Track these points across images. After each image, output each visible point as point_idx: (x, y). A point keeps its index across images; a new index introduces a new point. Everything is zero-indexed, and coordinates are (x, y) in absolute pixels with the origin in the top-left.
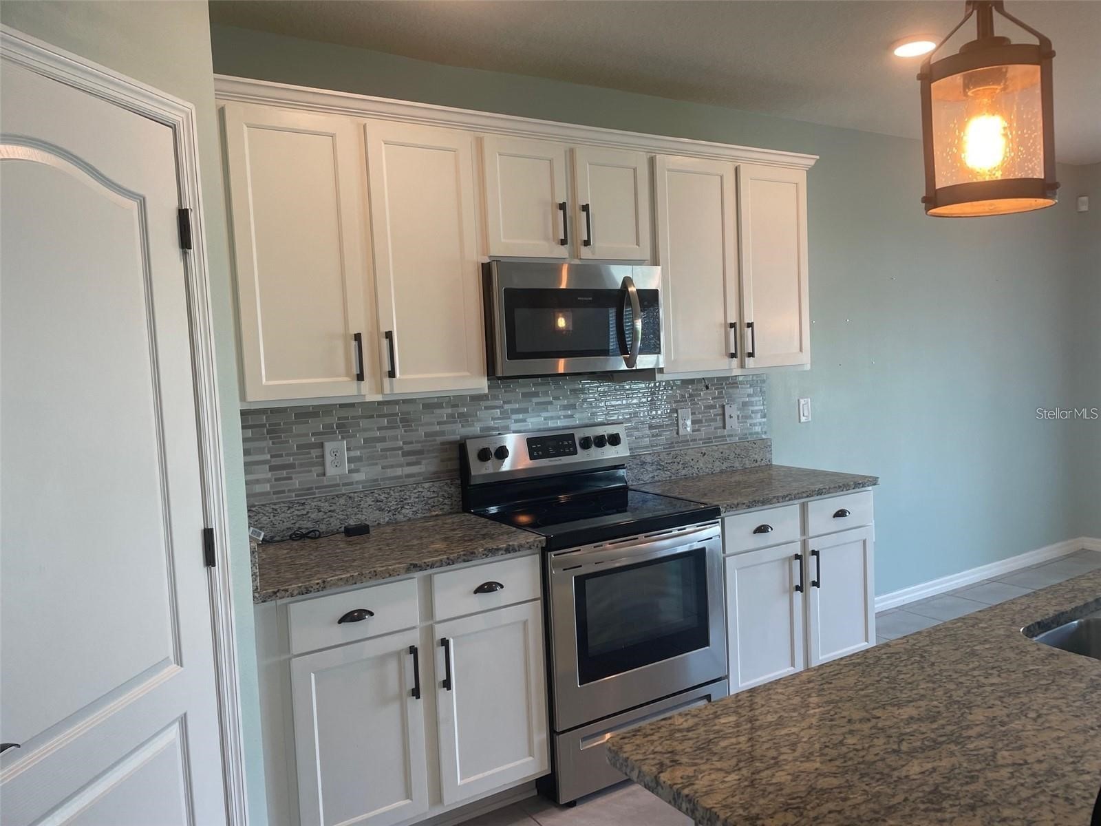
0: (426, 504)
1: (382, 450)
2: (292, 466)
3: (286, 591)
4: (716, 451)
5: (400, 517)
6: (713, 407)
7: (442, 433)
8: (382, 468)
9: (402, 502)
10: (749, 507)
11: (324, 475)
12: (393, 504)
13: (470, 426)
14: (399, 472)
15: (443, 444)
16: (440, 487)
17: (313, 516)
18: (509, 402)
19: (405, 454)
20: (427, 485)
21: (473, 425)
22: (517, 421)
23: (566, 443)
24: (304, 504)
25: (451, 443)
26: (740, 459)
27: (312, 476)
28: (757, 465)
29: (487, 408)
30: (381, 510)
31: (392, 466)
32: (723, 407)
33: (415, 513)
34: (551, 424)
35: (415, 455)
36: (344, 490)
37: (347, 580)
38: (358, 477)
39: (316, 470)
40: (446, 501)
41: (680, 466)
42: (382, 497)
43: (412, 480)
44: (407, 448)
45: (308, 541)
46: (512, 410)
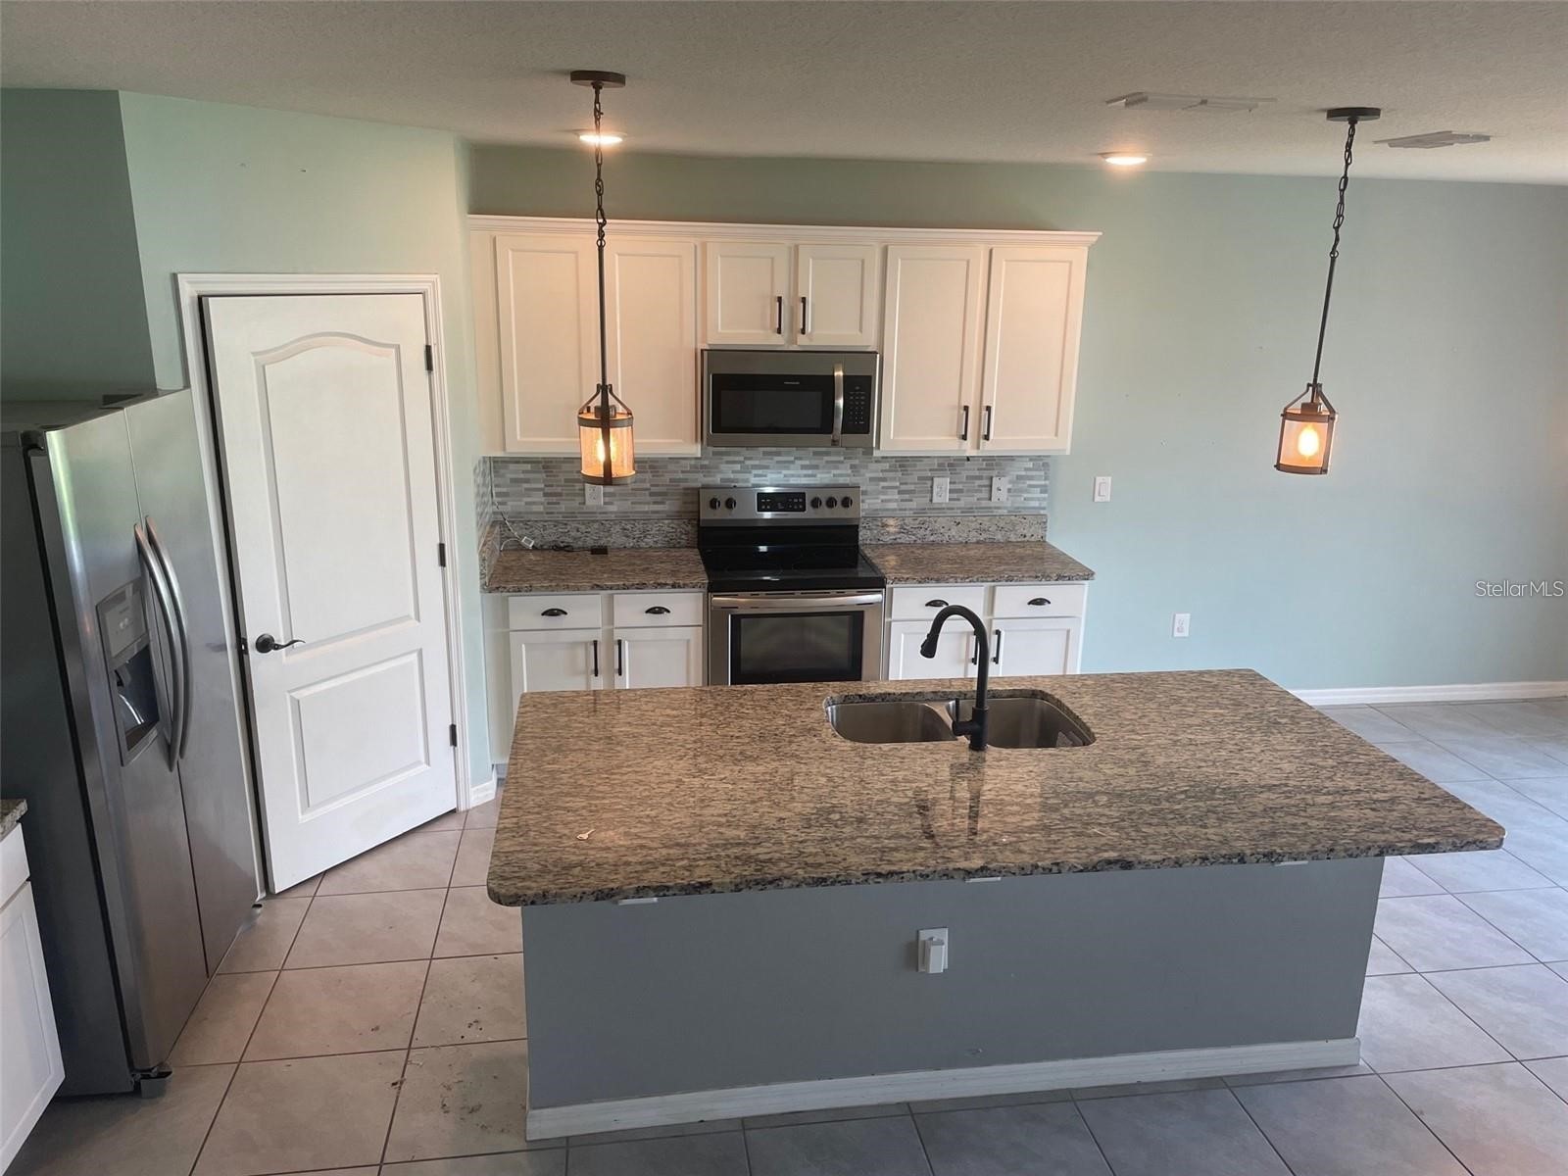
0: (666, 536)
1: (632, 489)
2: (560, 495)
3: (505, 588)
4: (972, 522)
5: (643, 544)
6: (980, 478)
7: (686, 480)
8: (632, 503)
9: (645, 533)
10: (920, 582)
11: (584, 503)
12: (637, 534)
13: (710, 476)
14: (646, 508)
15: (686, 489)
16: (679, 525)
17: (573, 534)
18: (750, 459)
19: (651, 494)
20: (666, 522)
21: (714, 476)
22: (756, 476)
23: (796, 500)
24: (566, 524)
25: (693, 489)
26: (1003, 532)
27: (575, 504)
28: (1026, 539)
29: (728, 462)
30: (627, 537)
31: (640, 503)
32: (991, 478)
33: (656, 542)
34: (793, 481)
35: (659, 496)
36: (599, 517)
37: (547, 588)
38: (613, 508)
39: (579, 499)
40: (683, 537)
41: (928, 532)
42: (628, 527)
43: (655, 516)
44: (654, 489)
45: (563, 553)
46: (752, 466)
